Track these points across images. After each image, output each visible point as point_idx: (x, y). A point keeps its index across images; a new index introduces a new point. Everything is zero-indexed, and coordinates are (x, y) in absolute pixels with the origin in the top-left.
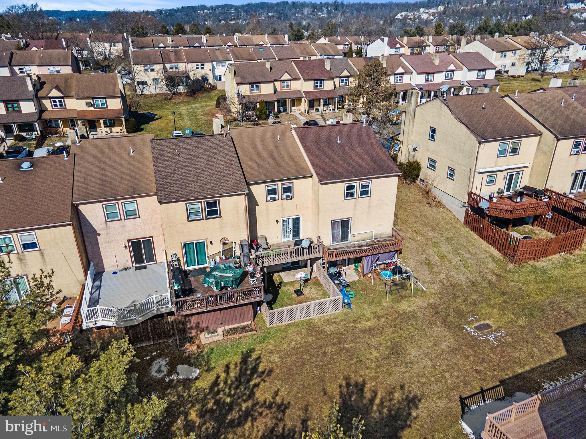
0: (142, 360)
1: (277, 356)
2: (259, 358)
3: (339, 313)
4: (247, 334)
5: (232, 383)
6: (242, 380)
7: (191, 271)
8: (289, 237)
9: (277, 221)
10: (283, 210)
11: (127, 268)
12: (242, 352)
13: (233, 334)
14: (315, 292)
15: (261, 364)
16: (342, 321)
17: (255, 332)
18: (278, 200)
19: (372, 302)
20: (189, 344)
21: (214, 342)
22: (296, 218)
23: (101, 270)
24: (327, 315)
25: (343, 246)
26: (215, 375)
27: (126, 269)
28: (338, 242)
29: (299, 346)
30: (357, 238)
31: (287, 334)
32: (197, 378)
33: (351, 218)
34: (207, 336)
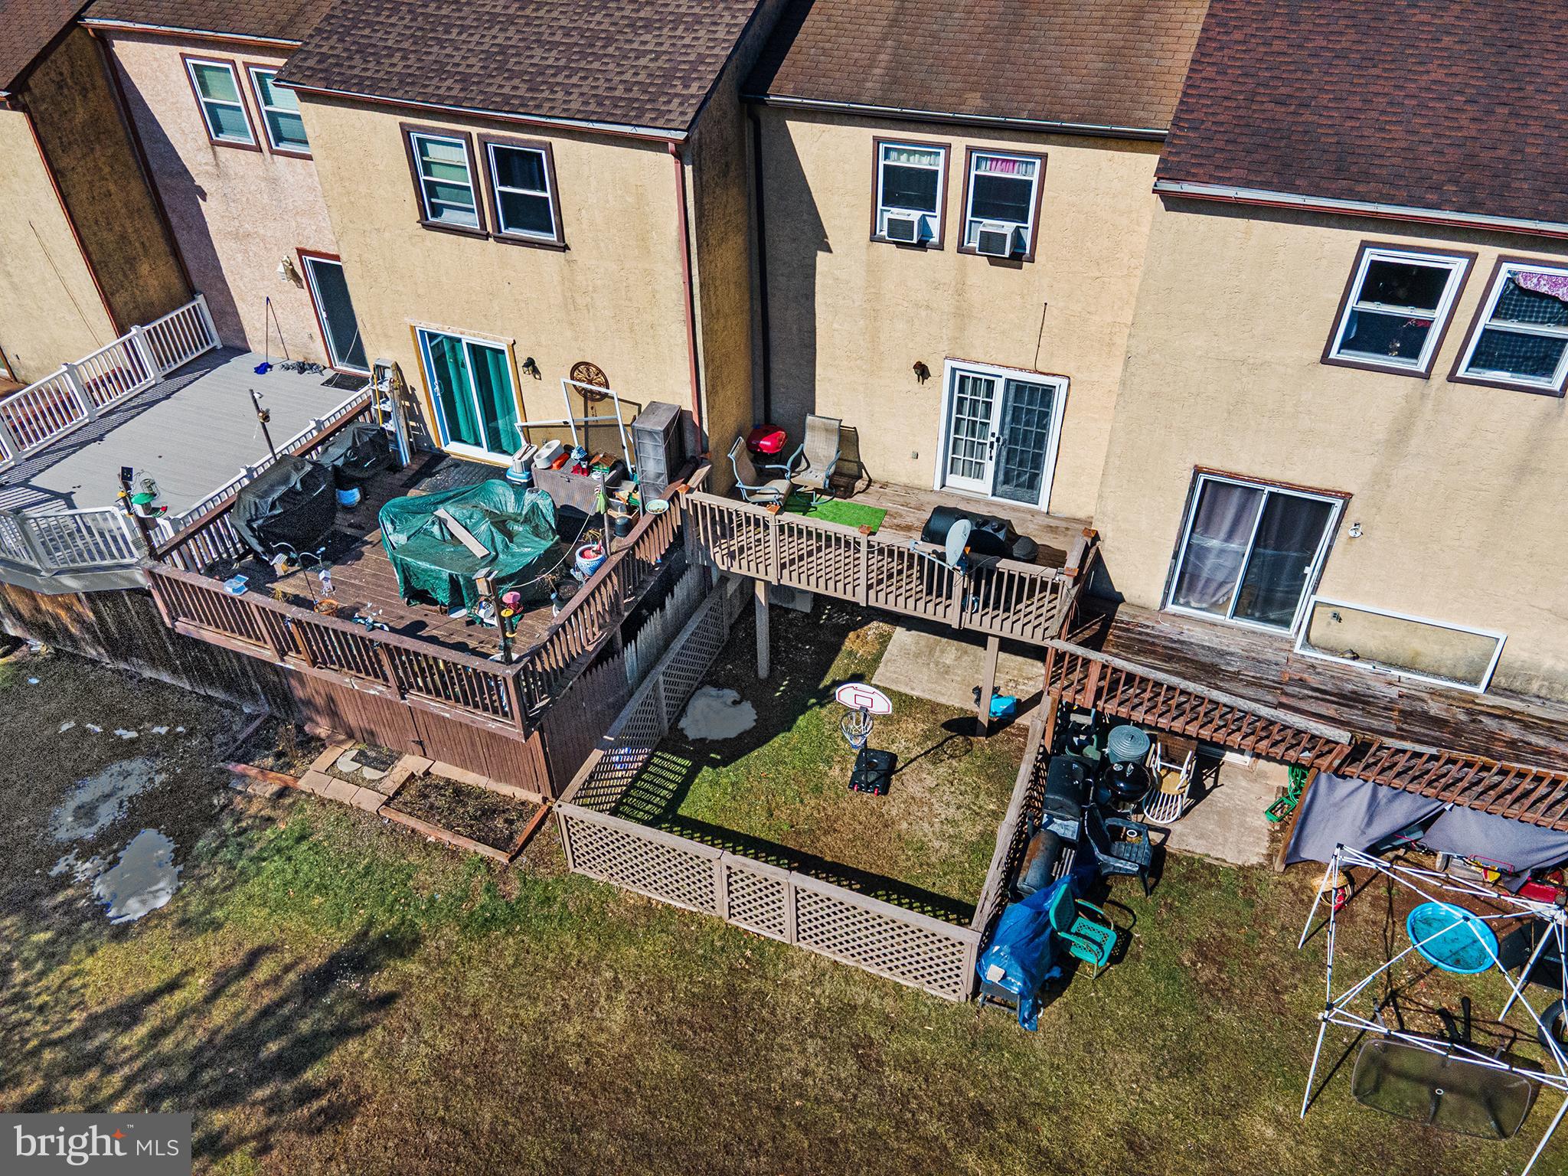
0: (107, 733)
1: (444, 1045)
2: (386, 1001)
3: (942, 1005)
4: (471, 846)
5: (165, 1062)
6: (206, 1076)
7: (457, 464)
8: (979, 475)
9: (922, 371)
10: (962, 315)
11: (311, 366)
12: (371, 923)
13: (430, 813)
14: (945, 813)
15: (353, 1045)
16: (912, 1064)
17: (502, 858)
18: (940, 247)
19: (1188, 1064)
20: (270, 761)
21: (341, 805)
22: (1034, 388)
23: (238, 343)
24: (875, 983)
25: (1234, 644)
26: (177, 968)
27: (302, 368)
28: (1215, 607)
29: (574, 1061)
30: (1350, 635)
31: (599, 957)
32: (121, 933)
33: (1347, 497)
34: (347, 765)
